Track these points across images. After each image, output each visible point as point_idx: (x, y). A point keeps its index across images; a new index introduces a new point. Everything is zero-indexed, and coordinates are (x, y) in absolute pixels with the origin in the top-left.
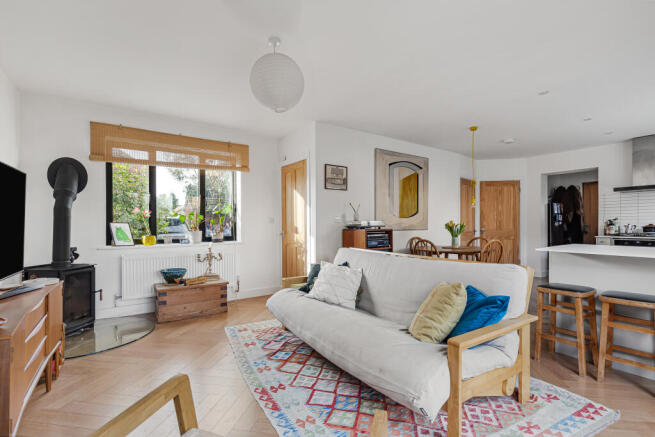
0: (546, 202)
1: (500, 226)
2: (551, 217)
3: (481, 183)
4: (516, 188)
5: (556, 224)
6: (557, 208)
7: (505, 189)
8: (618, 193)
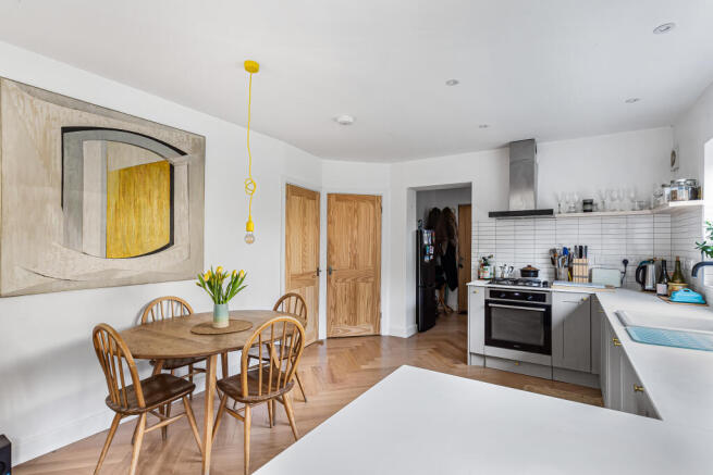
0: (415, 228)
1: (355, 264)
2: (421, 250)
3: (329, 195)
4: (377, 206)
5: (427, 259)
6: (427, 238)
7: (363, 206)
8: (493, 219)
